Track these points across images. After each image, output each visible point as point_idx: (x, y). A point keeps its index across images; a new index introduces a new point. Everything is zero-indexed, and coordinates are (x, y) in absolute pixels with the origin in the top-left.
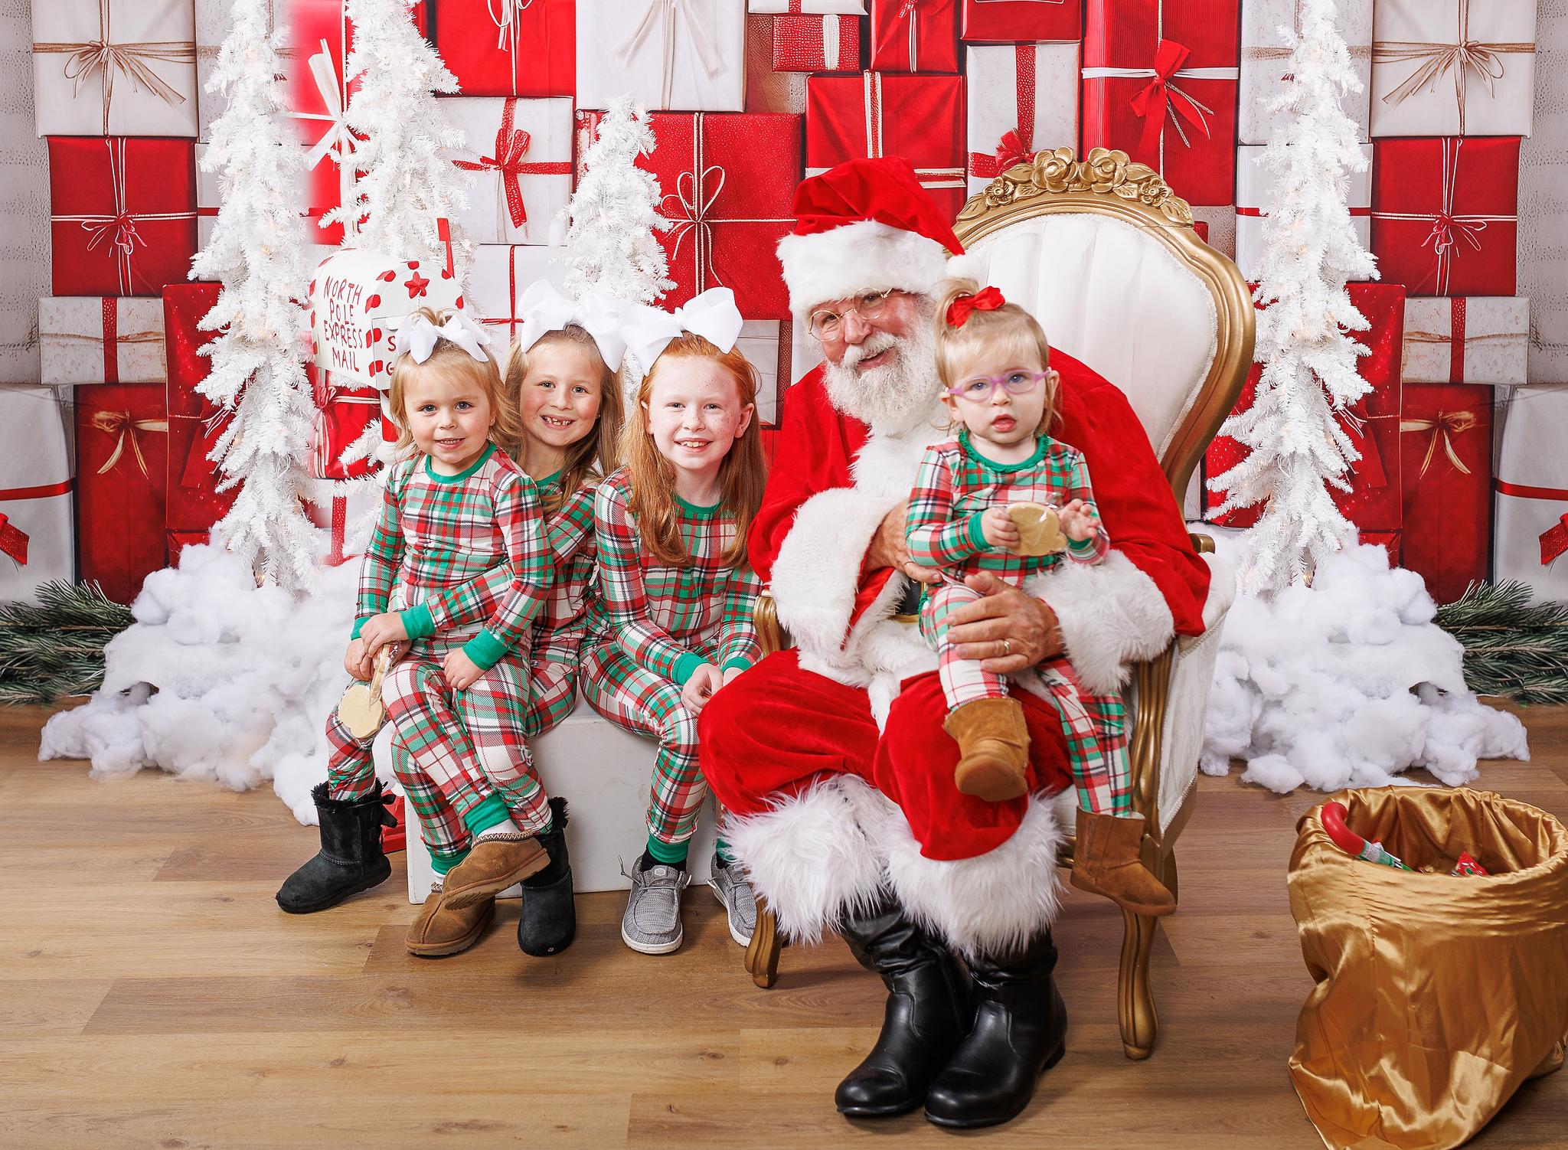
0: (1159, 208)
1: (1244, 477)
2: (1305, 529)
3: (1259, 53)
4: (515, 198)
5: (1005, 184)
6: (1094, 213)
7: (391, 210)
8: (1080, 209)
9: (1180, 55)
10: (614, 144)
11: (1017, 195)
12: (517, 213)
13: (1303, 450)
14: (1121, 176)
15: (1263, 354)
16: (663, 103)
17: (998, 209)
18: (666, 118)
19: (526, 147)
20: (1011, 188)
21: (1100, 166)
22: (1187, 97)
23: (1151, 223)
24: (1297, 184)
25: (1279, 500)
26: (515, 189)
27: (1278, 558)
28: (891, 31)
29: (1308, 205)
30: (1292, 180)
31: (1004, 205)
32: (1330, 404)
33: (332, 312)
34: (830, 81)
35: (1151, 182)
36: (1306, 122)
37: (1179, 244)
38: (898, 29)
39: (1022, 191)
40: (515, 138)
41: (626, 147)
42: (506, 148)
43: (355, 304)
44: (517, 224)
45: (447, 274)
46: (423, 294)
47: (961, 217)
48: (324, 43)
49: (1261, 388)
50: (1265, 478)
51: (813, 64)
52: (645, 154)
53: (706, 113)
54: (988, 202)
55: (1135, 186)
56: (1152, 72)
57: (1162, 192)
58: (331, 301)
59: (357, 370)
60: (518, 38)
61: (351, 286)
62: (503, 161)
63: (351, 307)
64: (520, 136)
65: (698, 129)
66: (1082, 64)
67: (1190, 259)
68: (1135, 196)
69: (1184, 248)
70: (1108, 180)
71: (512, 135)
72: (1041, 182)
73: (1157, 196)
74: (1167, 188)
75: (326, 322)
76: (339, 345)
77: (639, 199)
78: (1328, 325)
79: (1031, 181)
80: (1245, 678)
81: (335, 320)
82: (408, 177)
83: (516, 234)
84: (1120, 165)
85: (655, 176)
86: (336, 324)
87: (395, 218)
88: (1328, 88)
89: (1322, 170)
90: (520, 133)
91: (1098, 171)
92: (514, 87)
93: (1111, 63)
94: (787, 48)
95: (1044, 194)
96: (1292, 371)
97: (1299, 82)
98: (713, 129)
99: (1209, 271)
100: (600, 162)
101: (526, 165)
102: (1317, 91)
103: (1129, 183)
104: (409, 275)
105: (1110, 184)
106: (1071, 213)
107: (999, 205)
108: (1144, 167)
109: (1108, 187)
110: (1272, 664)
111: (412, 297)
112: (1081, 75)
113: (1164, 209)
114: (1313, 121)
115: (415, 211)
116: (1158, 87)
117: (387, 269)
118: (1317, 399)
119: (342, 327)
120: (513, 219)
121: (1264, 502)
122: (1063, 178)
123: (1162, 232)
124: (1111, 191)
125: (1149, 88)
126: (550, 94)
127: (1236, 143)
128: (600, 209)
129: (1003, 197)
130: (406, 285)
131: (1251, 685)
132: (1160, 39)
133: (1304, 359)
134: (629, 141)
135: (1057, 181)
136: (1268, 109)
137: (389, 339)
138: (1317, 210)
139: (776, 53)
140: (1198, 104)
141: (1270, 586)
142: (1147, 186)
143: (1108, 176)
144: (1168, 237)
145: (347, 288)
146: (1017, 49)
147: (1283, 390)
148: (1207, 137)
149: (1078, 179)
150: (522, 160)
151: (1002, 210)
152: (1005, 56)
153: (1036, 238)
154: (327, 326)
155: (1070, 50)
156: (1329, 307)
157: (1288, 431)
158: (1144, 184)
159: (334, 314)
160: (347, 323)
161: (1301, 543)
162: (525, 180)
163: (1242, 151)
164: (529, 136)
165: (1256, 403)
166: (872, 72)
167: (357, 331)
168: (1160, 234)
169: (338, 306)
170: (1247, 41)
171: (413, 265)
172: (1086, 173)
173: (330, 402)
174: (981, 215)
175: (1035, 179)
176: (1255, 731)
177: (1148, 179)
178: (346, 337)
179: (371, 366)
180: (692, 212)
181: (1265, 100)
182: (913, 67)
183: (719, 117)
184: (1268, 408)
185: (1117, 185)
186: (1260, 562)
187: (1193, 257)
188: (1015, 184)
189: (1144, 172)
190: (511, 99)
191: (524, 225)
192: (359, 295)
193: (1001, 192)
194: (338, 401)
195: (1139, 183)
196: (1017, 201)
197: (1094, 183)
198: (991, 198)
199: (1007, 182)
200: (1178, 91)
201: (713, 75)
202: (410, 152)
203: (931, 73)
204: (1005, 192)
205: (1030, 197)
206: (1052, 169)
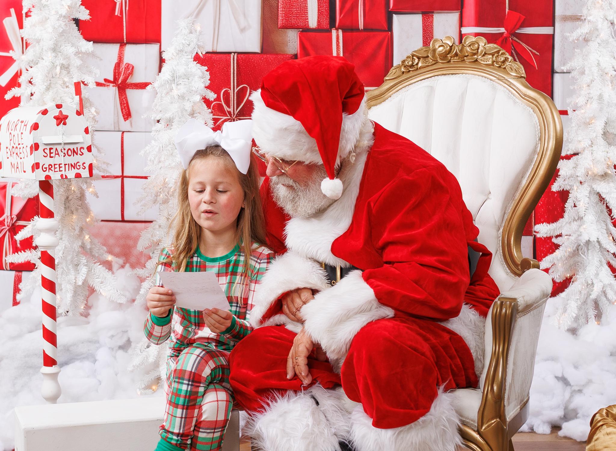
0: (505, 68)
1: (559, 258)
2: (595, 288)
3: (566, 19)
4: (124, 104)
5: (413, 58)
6: (466, 74)
7: (48, 89)
8: (458, 72)
9: (519, 20)
10: (182, 47)
11: (420, 65)
12: (126, 113)
13: (593, 239)
14: (482, 51)
15: (569, 185)
16: (213, 47)
17: (409, 73)
18: (214, 57)
19: (131, 73)
20: (416, 61)
21: (470, 46)
22: (524, 45)
23: (500, 77)
24: (589, 81)
25: (580, 273)
26: (124, 98)
27: (580, 308)
28: (348, 6)
29: (595, 92)
30: (586, 79)
31: (412, 71)
32: (610, 215)
33: (11, 140)
34: (311, 34)
35: (500, 54)
36: (593, 45)
37: (517, 88)
38: (352, 4)
39: (423, 63)
40: (125, 68)
41: (189, 49)
42: (119, 74)
43: (24, 132)
44: (126, 119)
45: (79, 113)
46: (65, 124)
47: (387, 78)
48: (12, 11)
49: (568, 205)
50: (572, 261)
51: (301, 24)
52: (200, 54)
53: (239, 53)
54: (403, 69)
55: (491, 56)
56: (502, 30)
57: (506, 59)
58: (10, 133)
59: (25, 172)
60: (127, 8)
61: (22, 122)
62: (118, 81)
63: (22, 133)
64: (128, 67)
65: (234, 63)
66: (461, 25)
67: (523, 96)
68: (490, 62)
69: (519, 90)
70: (474, 54)
71: (123, 66)
72: (434, 56)
73: (504, 62)
74: (509, 57)
75: (7, 148)
76: (14, 159)
77: (196, 78)
78: (608, 167)
79: (428, 57)
80: (560, 375)
81: (12, 145)
82: (58, 68)
83: (125, 125)
84: (482, 44)
85: (206, 68)
86: (13, 147)
87: (50, 93)
88: (606, 24)
89: (603, 73)
90: (128, 65)
91: (468, 49)
92: (125, 38)
93: (478, 24)
94: (287, 15)
95: (437, 64)
96: (586, 193)
97: (589, 21)
98: (243, 62)
99: (535, 103)
100: (174, 57)
101: (131, 84)
102: (600, 26)
103: (487, 55)
104: (56, 112)
105: (476, 56)
106: (452, 74)
107: (410, 71)
108: (495, 45)
109: (475, 58)
110: (576, 367)
111: (58, 125)
112: (460, 31)
113: (508, 69)
114: (598, 45)
115: (62, 89)
116: (506, 39)
117: (43, 108)
118: (601, 212)
119: (17, 148)
120: (123, 116)
121: (571, 278)
122: (448, 54)
123: (507, 82)
124: (476, 61)
125: (501, 39)
126: (146, 41)
127: (553, 72)
128: (173, 85)
129: (412, 66)
130: (55, 117)
131: (564, 380)
132: (507, 10)
133: (595, 186)
134: (190, 45)
135: (444, 56)
136: (571, 39)
137: (44, 150)
138: (601, 97)
139: (280, 18)
140: (530, 48)
141: (575, 325)
142: (497, 56)
143: (474, 52)
144: (510, 85)
145: (20, 123)
146: (423, 16)
147: (581, 206)
148: (536, 68)
149: (456, 54)
150: (129, 81)
151: (411, 74)
152: (416, 20)
153: (432, 89)
154: (8, 149)
155: (453, 17)
156: (609, 155)
157: (584, 228)
159: (12, 142)
160: (19, 144)
161: (593, 296)
162: (131, 93)
163: (557, 77)
164: (133, 67)
165: (566, 215)
166: (337, 29)
167: (25, 147)
168: (505, 83)
169: (14, 136)
170: (559, 11)
171: (59, 106)
172: (461, 51)
173: (13, 225)
174: (399, 77)
175: (430, 55)
176: (566, 408)
177: (498, 52)
178: (19, 154)
179: (33, 167)
180: (229, 113)
181: (569, 34)
182: (361, 26)
183: (246, 55)
184: (573, 218)
185: (480, 57)
186: (569, 311)
187: (525, 95)
188: (419, 58)
189: (496, 48)
190: (123, 45)
191: (129, 119)
192: (26, 125)
193: (410, 63)
194: (17, 224)
195: (493, 55)
196: (420, 68)
197: (466, 56)
198: (405, 67)
199: (414, 57)
200: (518, 41)
201: (243, 30)
202: (60, 54)
203: (372, 30)
204: (413, 63)
205: (428, 66)
206: (441, 48)
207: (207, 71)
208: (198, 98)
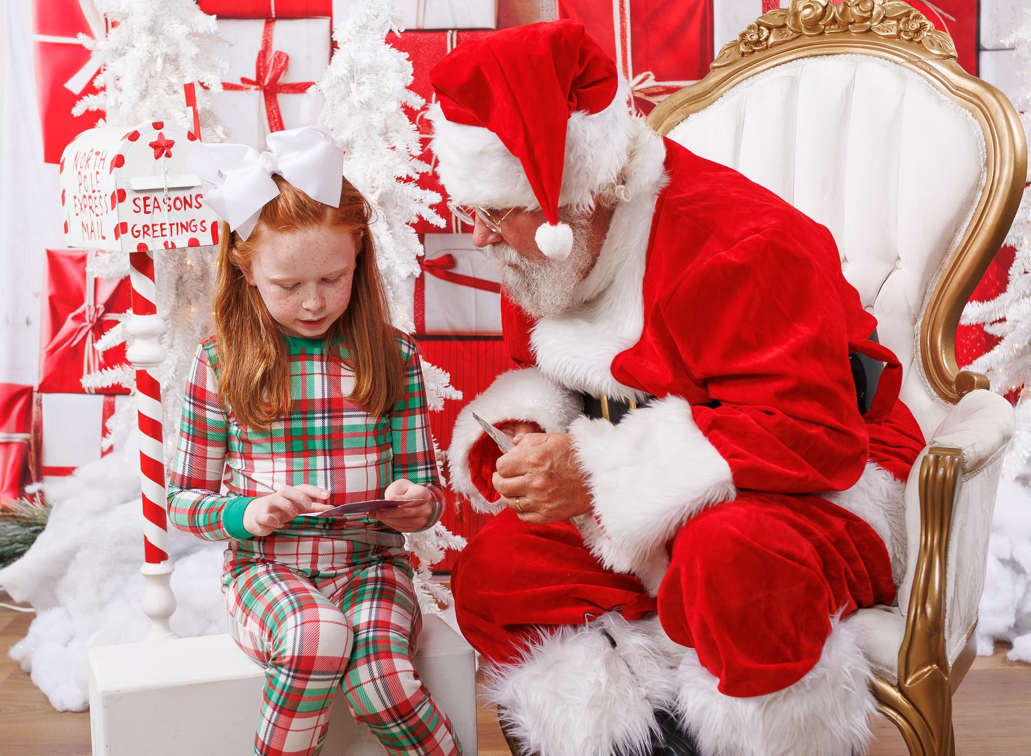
0: (920, 42)
1: (1000, 360)
4: (274, 118)
5: (759, 29)
6: (852, 53)
7: (143, 96)
8: (837, 50)
10: (365, 20)
11: (772, 40)
14: (879, 14)
16: (417, 22)
17: (753, 55)
18: (420, 37)
19: (285, 68)
20: (766, 33)
21: (858, 5)
22: (929, 5)
23: (912, 58)
26: (275, 109)
31: (758, 51)
33: (80, 184)
35: (911, 17)
37: (943, 76)
39: (777, 36)
40: (275, 59)
41: (378, 23)
42: (266, 69)
43: (100, 171)
45: (192, 137)
46: (168, 155)
47: (715, 65)
49: (1015, 271)
53: (461, 30)
54: (742, 48)
55: (895, 22)
57: (923, 27)
58: (80, 173)
59: (104, 238)
61: (98, 153)
62: (263, 82)
63: (98, 173)
64: (279, 57)
67: (954, 90)
68: (894, 33)
69: (948, 80)
70: (866, 19)
71: (271, 57)
72: (796, 24)
73: (918, 31)
74: (927, 22)
75: (75, 197)
76: (87, 217)
79: (785, 26)
81: (83, 192)
82: (160, 61)
84: (878, 3)
86: (84, 196)
87: (147, 104)
90: (280, 55)
91: (855, 11)
92: (273, 9)
95: (800, 38)
99: (977, 101)
101: (286, 85)
103: (887, 21)
104: (154, 136)
105: (868, 23)
106: (828, 55)
107: (754, 51)
108: (902, 3)
109: (866, 26)
111: (157, 157)
113: (926, 43)
115: (167, 96)
117: (131, 130)
119: (90, 197)
121: (1018, 391)
122: (820, 20)
123: (924, 66)
124: (869, 30)
126: (308, 15)
127: (978, 49)
128: (351, 85)
129: (758, 42)
130: (152, 145)
134: (379, 18)
135: (813, 24)
137: (134, 201)
140: (940, 11)
142: (907, 22)
143: (866, 15)
144: (929, 70)
145: (94, 156)
149: (834, 21)
150: (282, 80)
151: (757, 56)
153: (794, 82)
154: (76, 200)
158: (904, 19)
159: (82, 187)
160: (94, 191)
162: (285, 100)
163: (985, 55)
164: (288, 58)
167: (103, 196)
168: (921, 68)
169: (85, 177)
171: (158, 126)
172: (843, 14)
173: (99, 319)
174: (737, 60)
175: (789, 23)
177: (907, 14)
178: (93, 207)
179: (116, 230)
183: (472, 33)
185: (875, 24)
187: (957, 88)
188: (770, 29)
189: (903, 7)
190: (270, 21)
192: (104, 159)
193: (755, 37)
194: (105, 318)
195: (898, 20)
196: (772, 46)
197: (851, 23)
198: (746, 44)
199: (762, 28)
202: (161, 37)
204: (759, 37)
205: (786, 42)
206: (808, 11)
207: (408, 60)
208: (394, 106)
